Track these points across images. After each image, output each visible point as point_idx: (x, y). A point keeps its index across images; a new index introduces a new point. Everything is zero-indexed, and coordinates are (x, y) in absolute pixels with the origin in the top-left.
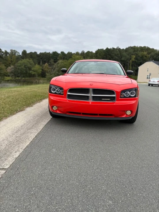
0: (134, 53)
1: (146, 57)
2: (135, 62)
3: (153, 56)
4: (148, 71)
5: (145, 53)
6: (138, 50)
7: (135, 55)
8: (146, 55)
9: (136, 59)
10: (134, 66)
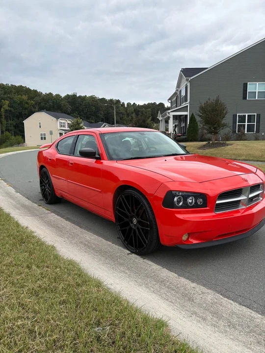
0: (6, 96)
1: (27, 103)
2: (11, 111)
3: (40, 103)
4: (40, 126)
5: (25, 97)
6: (11, 91)
7: (7, 100)
8: (27, 101)
9: (10, 106)
10: (10, 120)
